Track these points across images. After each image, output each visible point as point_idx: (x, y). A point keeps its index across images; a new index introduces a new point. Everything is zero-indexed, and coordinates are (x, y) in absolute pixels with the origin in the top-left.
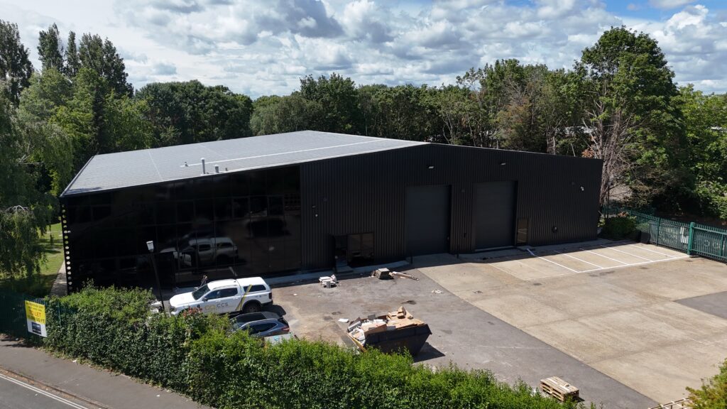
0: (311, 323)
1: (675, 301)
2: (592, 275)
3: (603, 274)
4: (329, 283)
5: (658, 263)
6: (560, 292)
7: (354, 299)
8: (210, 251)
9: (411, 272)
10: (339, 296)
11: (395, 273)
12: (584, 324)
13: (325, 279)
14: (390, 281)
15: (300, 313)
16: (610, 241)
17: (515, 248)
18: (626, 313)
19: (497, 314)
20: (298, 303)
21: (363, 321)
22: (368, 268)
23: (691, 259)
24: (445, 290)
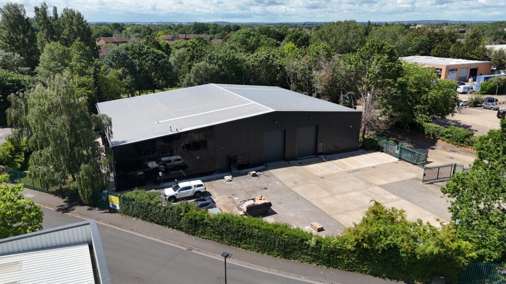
0: (223, 200)
1: (379, 186)
2: (349, 172)
3: (354, 171)
4: (229, 179)
5: (382, 164)
6: (331, 182)
7: (240, 187)
8: (172, 163)
9: (266, 172)
10: (233, 186)
11: (259, 173)
12: (336, 198)
13: (228, 178)
14: (256, 177)
15: (218, 195)
16: (364, 151)
17: (317, 157)
18: (356, 192)
19: (301, 194)
20: (217, 190)
21: (245, 201)
22: (246, 170)
23: (398, 161)
24: (281, 182)
